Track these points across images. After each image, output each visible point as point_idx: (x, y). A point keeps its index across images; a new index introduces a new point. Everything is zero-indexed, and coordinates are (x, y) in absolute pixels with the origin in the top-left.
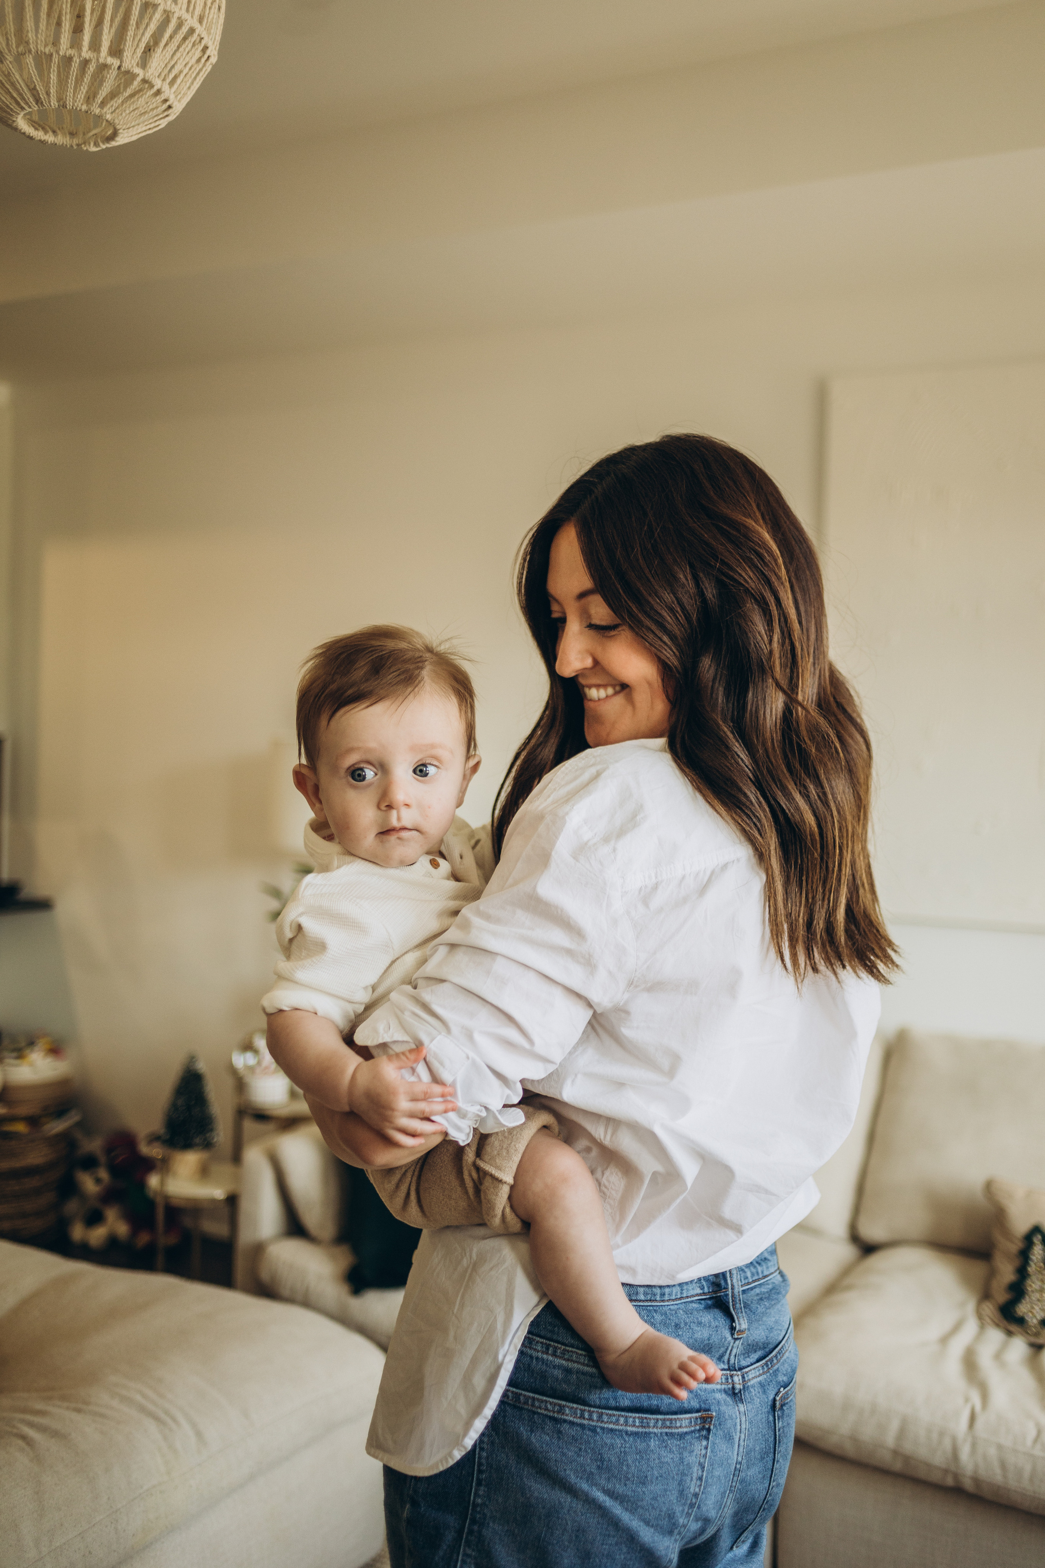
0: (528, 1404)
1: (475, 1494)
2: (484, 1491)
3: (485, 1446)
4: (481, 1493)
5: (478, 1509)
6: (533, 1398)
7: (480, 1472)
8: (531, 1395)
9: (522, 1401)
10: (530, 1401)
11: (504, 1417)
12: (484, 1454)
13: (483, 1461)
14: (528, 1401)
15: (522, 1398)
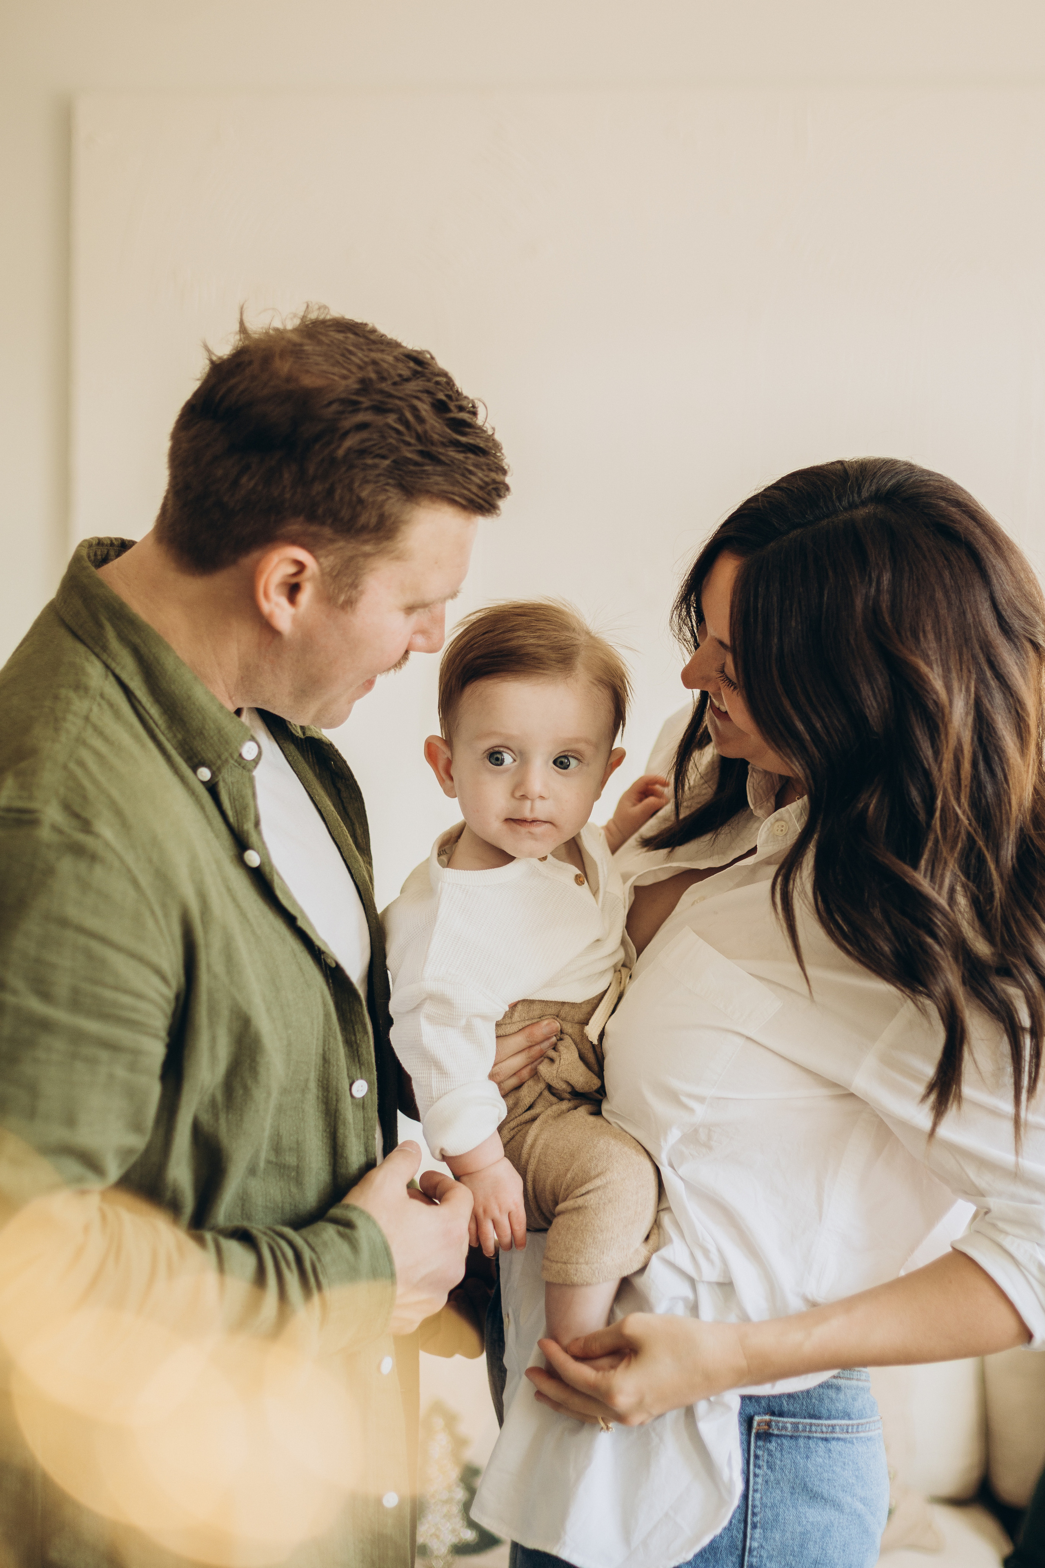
0: (806, 1431)
1: (751, 1539)
2: (760, 1533)
3: (759, 1487)
4: (757, 1536)
5: (755, 1553)
6: (811, 1425)
7: (754, 1514)
8: (808, 1421)
9: (801, 1430)
10: (808, 1427)
11: (781, 1450)
12: (758, 1496)
13: (758, 1503)
14: (806, 1427)
15: (800, 1426)
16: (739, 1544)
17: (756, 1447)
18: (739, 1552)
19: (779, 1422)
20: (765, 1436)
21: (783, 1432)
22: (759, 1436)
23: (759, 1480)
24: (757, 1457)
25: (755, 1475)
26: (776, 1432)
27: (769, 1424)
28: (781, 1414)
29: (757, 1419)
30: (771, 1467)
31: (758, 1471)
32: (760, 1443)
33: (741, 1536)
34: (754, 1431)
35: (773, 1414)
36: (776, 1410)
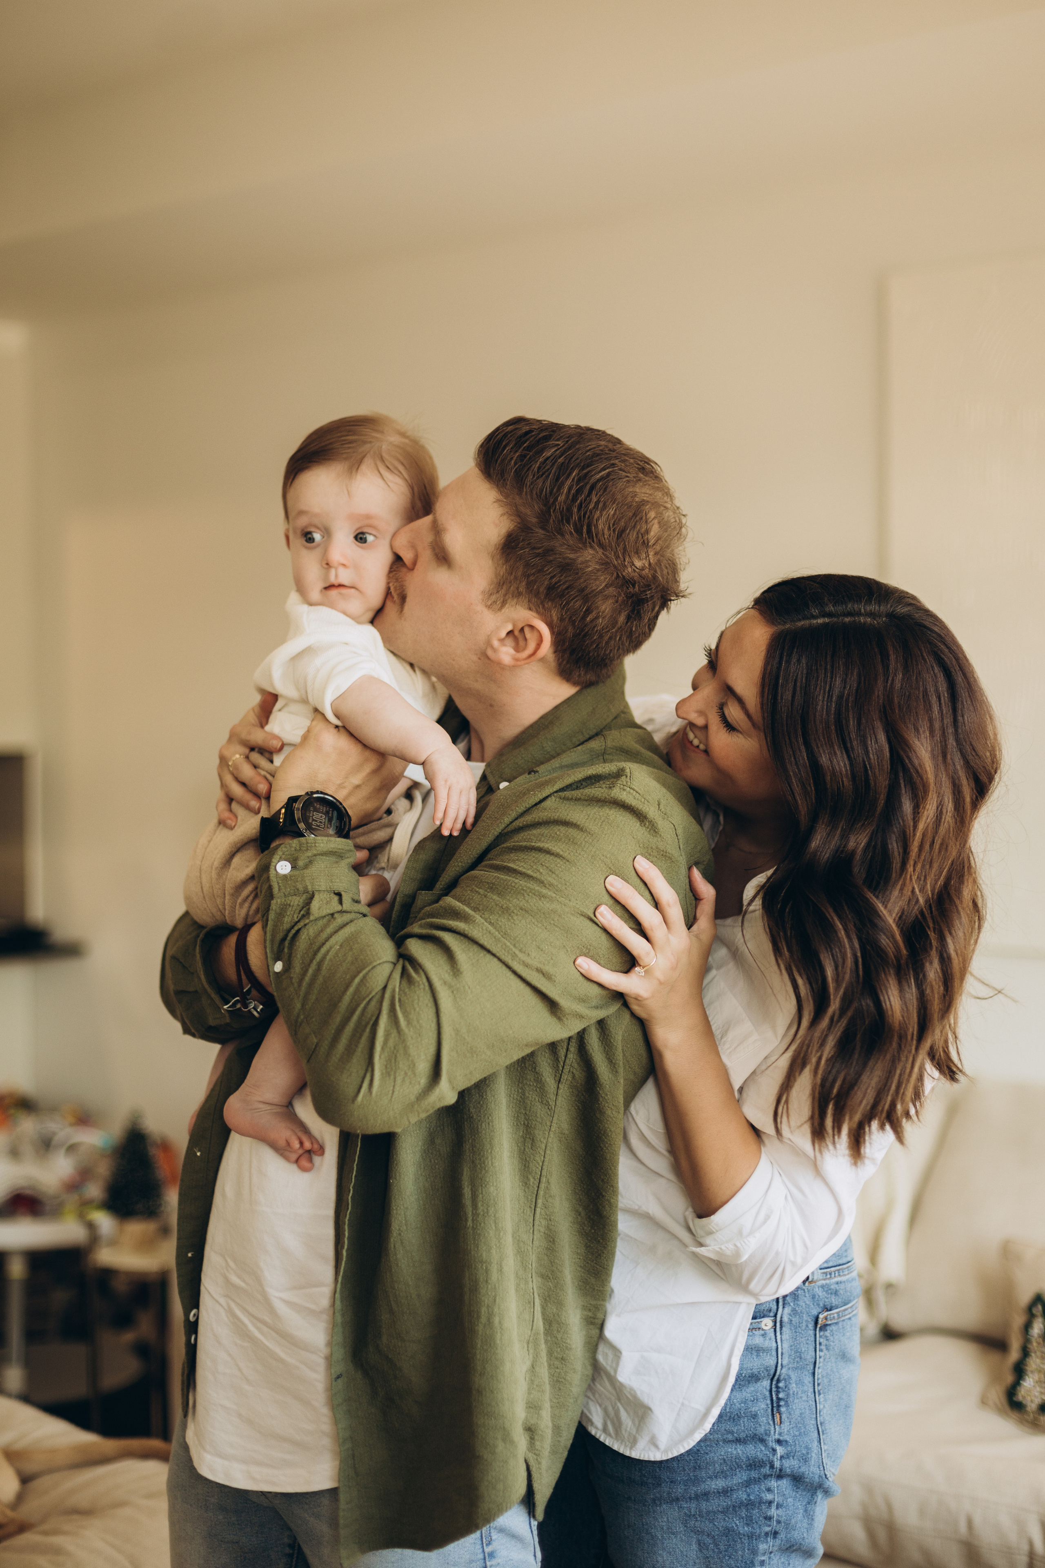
16: (814, 1409)
17: (820, 1337)
18: (815, 1416)
19: (830, 1315)
20: (824, 1327)
21: (833, 1321)
22: (821, 1329)
23: (822, 1360)
24: (820, 1344)
25: (820, 1357)
26: (829, 1322)
27: (826, 1318)
28: (830, 1310)
29: (821, 1316)
30: (827, 1349)
31: (822, 1354)
32: (822, 1333)
33: (814, 1403)
34: (819, 1326)
35: (828, 1310)
36: (829, 1308)
